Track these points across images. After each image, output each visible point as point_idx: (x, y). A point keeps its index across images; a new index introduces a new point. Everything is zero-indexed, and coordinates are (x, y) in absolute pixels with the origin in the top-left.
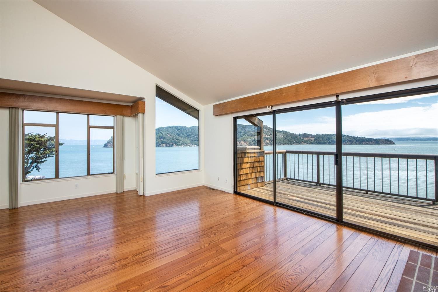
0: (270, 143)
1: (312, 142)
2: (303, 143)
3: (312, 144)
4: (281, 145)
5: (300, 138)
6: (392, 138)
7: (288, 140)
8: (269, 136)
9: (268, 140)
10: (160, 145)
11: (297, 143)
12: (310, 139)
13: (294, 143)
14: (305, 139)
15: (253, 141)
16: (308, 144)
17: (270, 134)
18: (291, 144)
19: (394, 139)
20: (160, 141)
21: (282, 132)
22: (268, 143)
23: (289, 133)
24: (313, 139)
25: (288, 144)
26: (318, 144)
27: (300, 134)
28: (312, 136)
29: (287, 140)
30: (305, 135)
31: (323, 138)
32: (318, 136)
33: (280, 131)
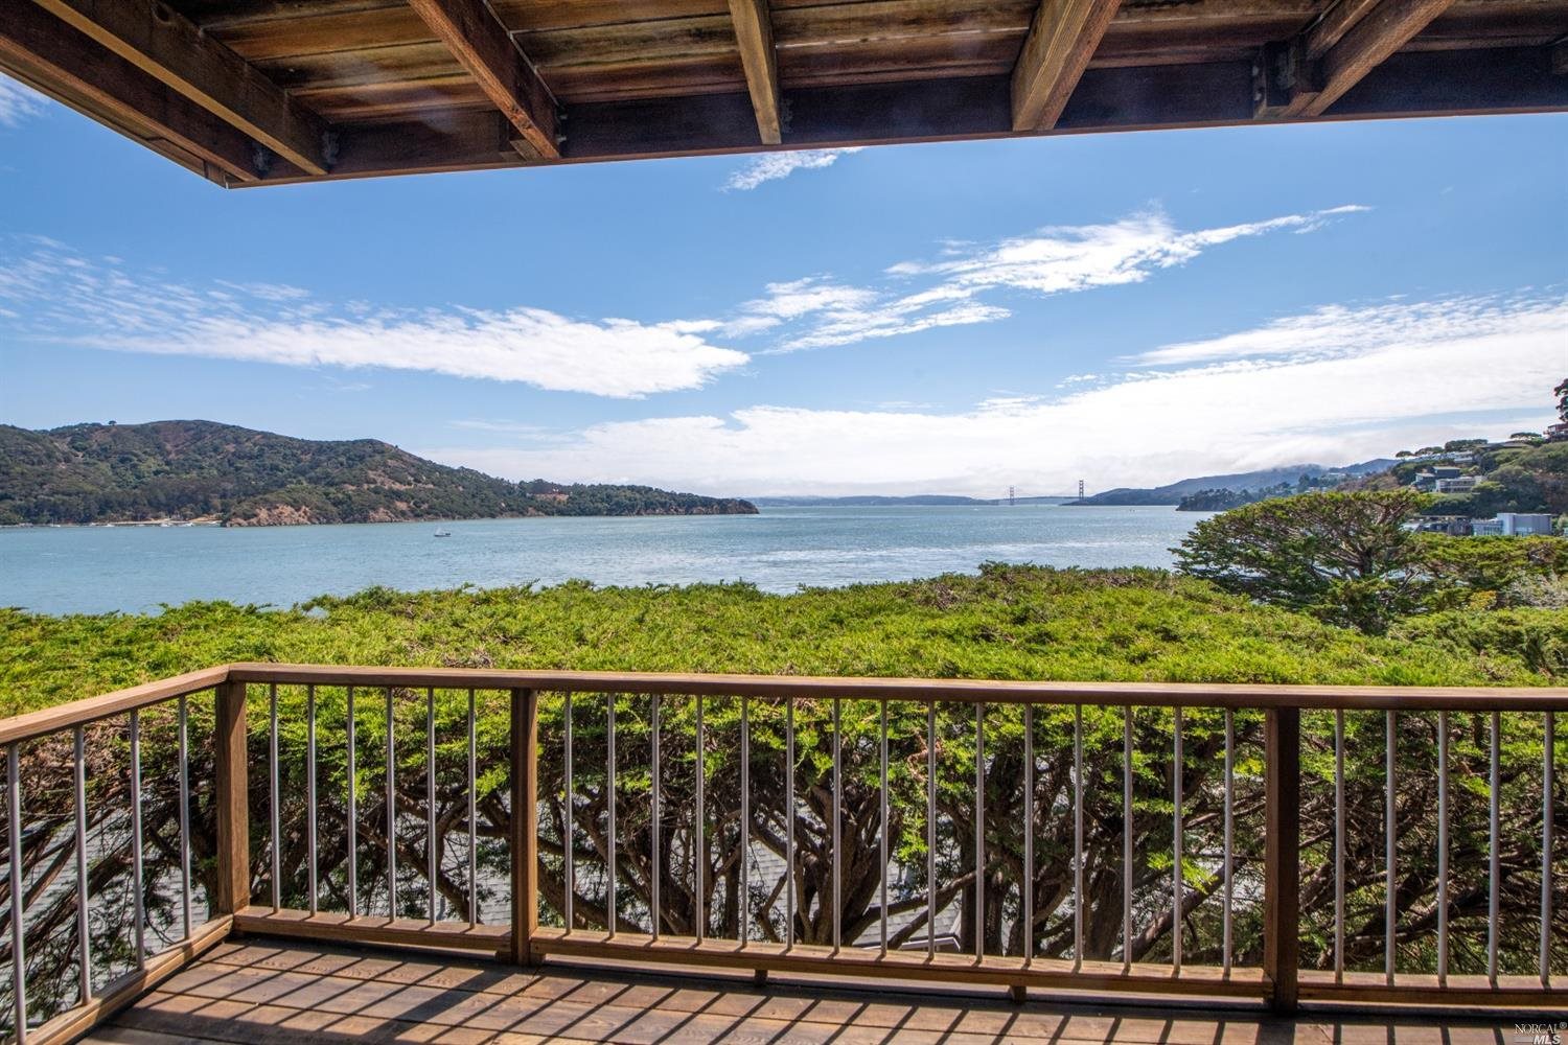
0: (412, 511)
1: (561, 506)
2: (534, 512)
3: (561, 513)
4: (453, 518)
5: (524, 495)
6: (752, 499)
7: (482, 500)
8: (410, 484)
9: (402, 500)
11: (512, 510)
12: (555, 499)
13: (502, 512)
14: (540, 497)
15: (334, 504)
16: (547, 514)
17: (411, 479)
18: (493, 516)
19: (755, 500)
21: (458, 471)
22: (403, 513)
23: (485, 476)
24: (564, 498)
25: (482, 516)
26: (580, 515)
27: (522, 482)
28: (562, 490)
29: (478, 501)
30: (540, 486)
31: (593, 495)
32: (578, 490)
33: (450, 471)
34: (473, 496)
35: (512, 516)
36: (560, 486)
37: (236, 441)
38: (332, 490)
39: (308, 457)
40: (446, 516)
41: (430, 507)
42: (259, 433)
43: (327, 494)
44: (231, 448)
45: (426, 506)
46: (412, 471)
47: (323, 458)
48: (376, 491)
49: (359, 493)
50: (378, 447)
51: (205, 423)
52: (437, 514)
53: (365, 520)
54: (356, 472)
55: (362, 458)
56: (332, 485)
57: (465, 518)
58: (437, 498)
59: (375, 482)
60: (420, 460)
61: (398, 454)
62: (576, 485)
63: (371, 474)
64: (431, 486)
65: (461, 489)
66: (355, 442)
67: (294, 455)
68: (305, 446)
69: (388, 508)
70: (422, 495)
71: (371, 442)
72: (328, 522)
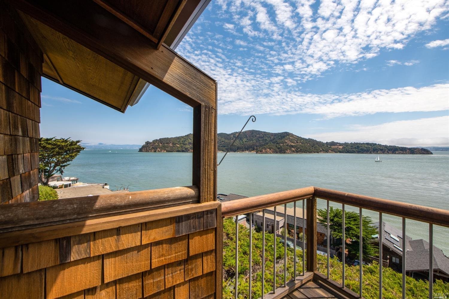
0: (296, 151)
1: (340, 150)
2: (331, 152)
3: (340, 152)
4: (307, 153)
5: (327, 146)
6: (429, 147)
7: (315, 148)
9: (293, 148)
10: (189, 150)
11: (324, 151)
12: (338, 147)
13: (321, 151)
14: (333, 147)
15: (278, 149)
16: (335, 152)
17: (295, 142)
18: (318, 152)
19: (430, 148)
20: (189, 147)
21: (308, 139)
22: (294, 151)
23: (316, 141)
24: (341, 147)
25: (315, 152)
26: (347, 153)
27: (327, 142)
28: (340, 144)
29: (314, 148)
30: (333, 143)
31: (352, 146)
32: (346, 144)
33: (306, 139)
34: (312, 147)
35: (324, 153)
36: (339, 143)
37: (259, 134)
38: (277, 145)
39: (272, 137)
40: (305, 152)
41: (301, 150)
42: (263, 132)
43: (276, 146)
44: (258, 136)
45: (299, 149)
46: (296, 140)
47: (276, 137)
48: (287, 145)
49: (283, 146)
50: (288, 134)
51: (253, 130)
52: (302, 152)
53: (285, 153)
54: (283, 140)
55: (284, 137)
56: (277, 144)
57: (310, 153)
58: (302, 147)
59: (287, 143)
60: (298, 137)
61: (292, 135)
62: (345, 143)
63: (286, 141)
64: (301, 144)
65: (309, 144)
66: (282, 133)
67: (270, 137)
68: (272, 134)
69: (290, 150)
70: (298, 146)
71: (286, 133)
72: (277, 153)
